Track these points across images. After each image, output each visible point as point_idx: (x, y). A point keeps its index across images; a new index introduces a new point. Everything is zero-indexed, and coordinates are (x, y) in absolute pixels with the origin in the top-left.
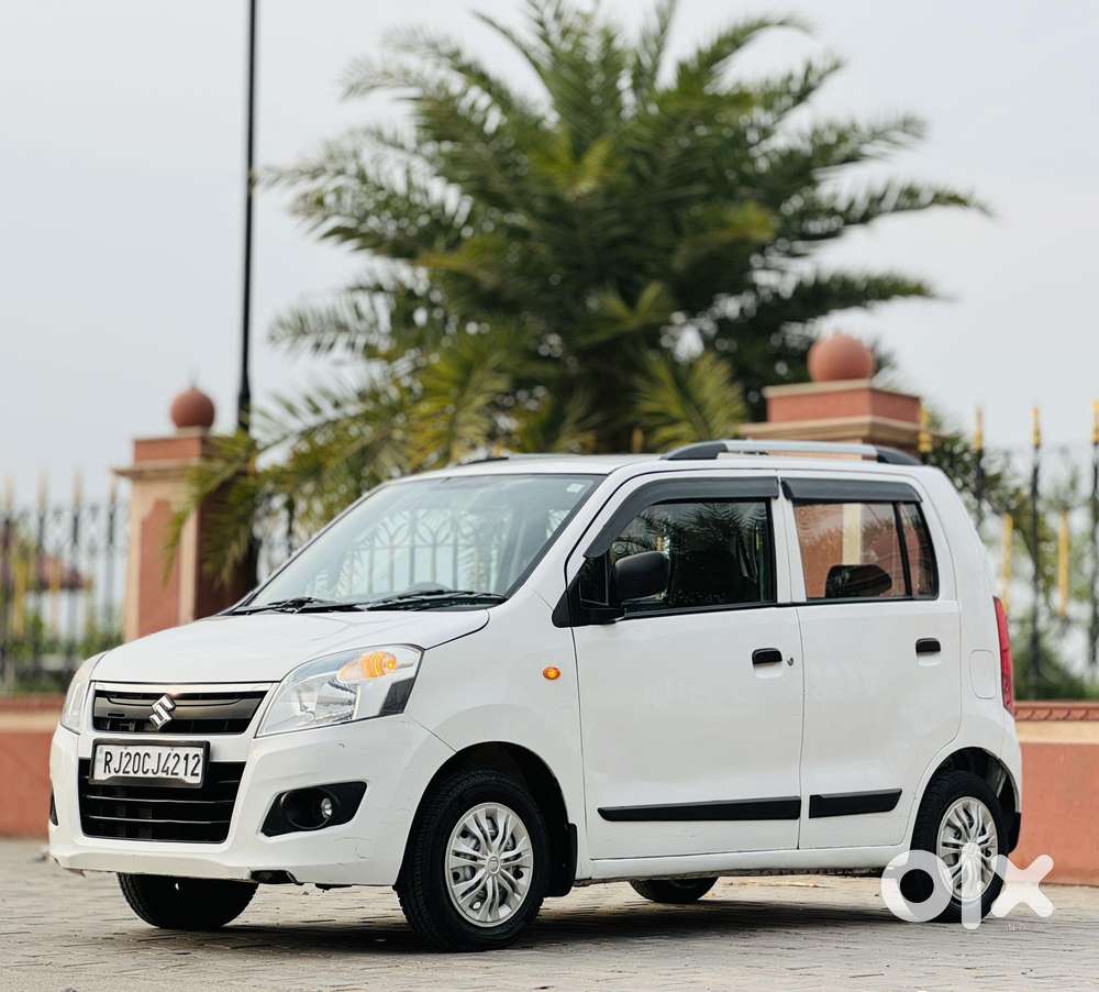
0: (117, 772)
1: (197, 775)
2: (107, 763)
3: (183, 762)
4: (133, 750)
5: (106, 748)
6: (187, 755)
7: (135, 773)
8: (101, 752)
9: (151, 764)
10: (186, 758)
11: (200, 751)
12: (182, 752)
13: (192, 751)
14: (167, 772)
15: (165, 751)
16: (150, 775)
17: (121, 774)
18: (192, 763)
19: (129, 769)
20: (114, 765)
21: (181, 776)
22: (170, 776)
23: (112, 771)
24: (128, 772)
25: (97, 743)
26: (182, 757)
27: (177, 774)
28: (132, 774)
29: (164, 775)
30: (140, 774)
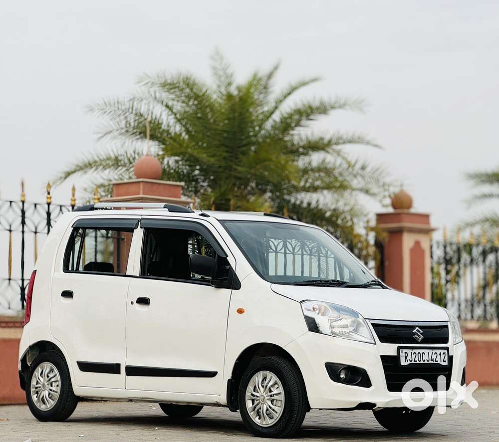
0: (411, 361)
1: (445, 361)
2: (406, 357)
3: (439, 356)
4: (417, 351)
5: (404, 351)
6: (440, 353)
7: (420, 361)
8: (402, 352)
9: (426, 357)
10: (440, 354)
11: (446, 351)
12: (438, 351)
13: (442, 351)
14: (433, 360)
15: (430, 351)
16: (426, 362)
17: (413, 362)
18: (443, 356)
19: (416, 359)
20: (409, 358)
21: (439, 362)
22: (434, 362)
23: (408, 360)
24: (416, 361)
25: (399, 348)
26: (438, 354)
27: (437, 361)
28: (418, 362)
29: (432, 362)
30: (422, 362)
